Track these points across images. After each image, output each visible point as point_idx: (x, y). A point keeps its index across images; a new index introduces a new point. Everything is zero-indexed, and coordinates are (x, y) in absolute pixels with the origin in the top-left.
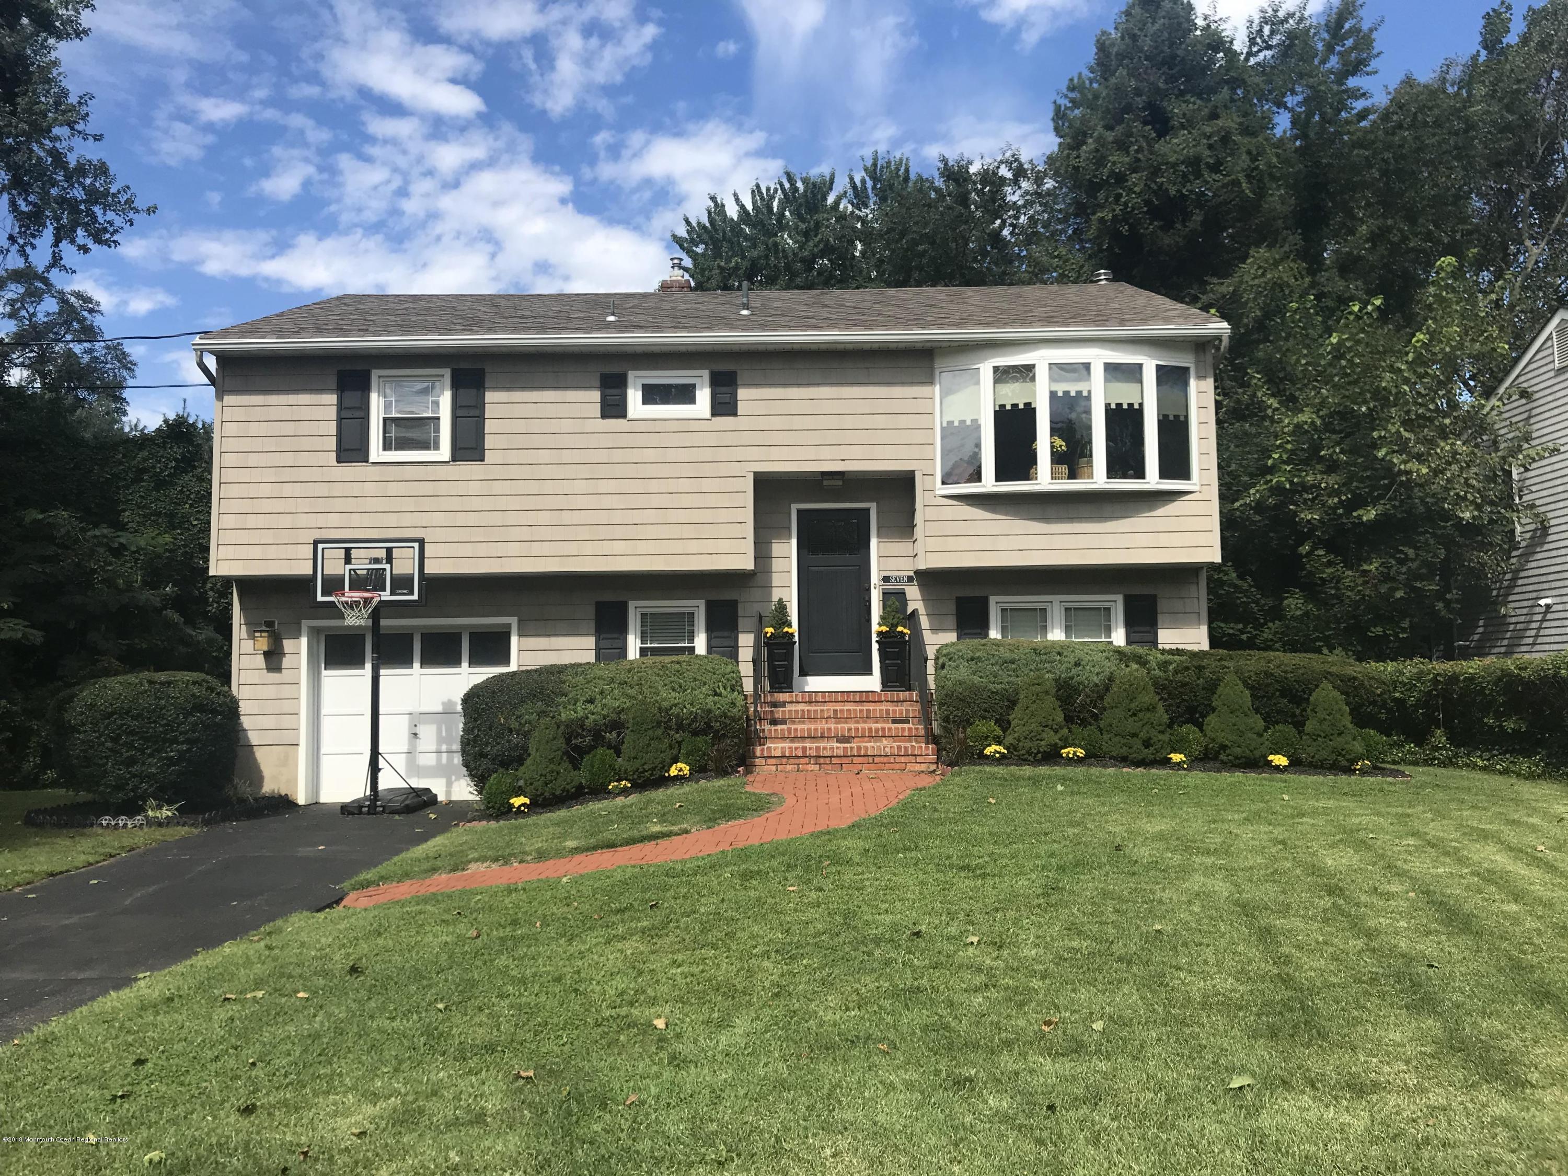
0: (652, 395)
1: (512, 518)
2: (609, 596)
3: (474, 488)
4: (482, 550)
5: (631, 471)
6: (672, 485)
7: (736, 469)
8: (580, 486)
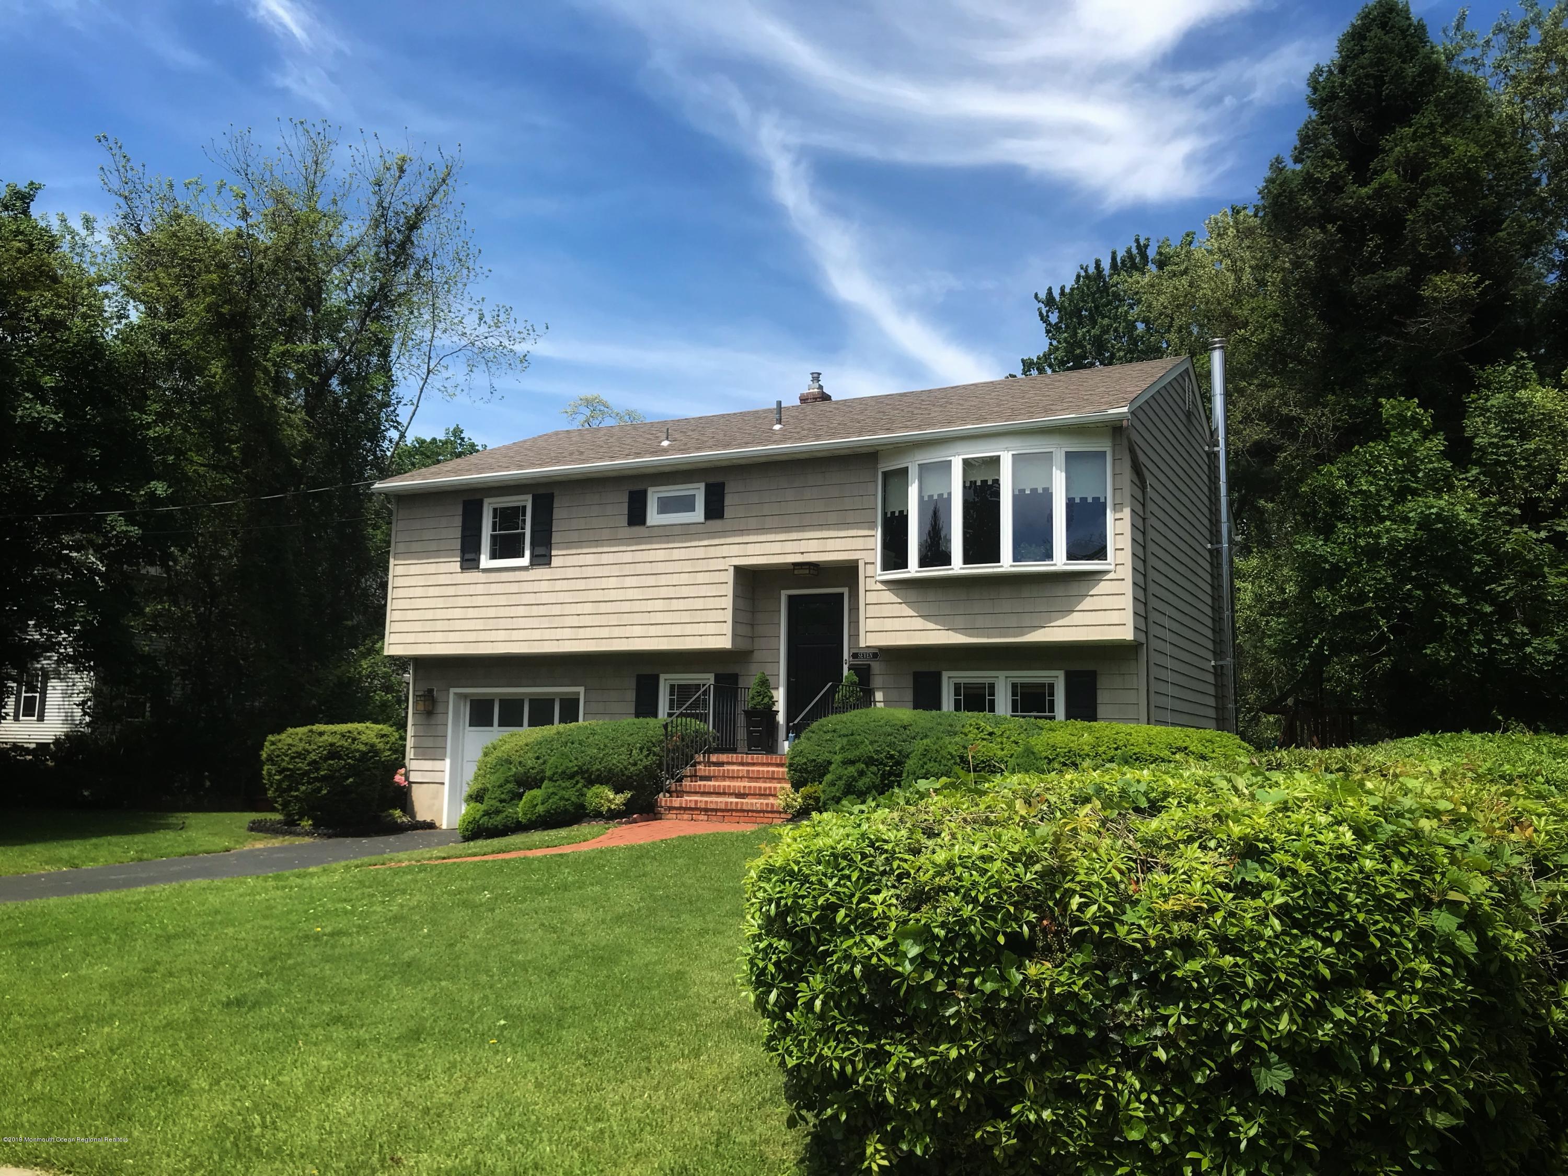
0: (666, 506)
1: (568, 609)
2: (647, 670)
3: (544, 586)
4: (548, 634)
5: (647, 568)
6: (675, 579)
7: (721, 564)
8: (612, 582)
